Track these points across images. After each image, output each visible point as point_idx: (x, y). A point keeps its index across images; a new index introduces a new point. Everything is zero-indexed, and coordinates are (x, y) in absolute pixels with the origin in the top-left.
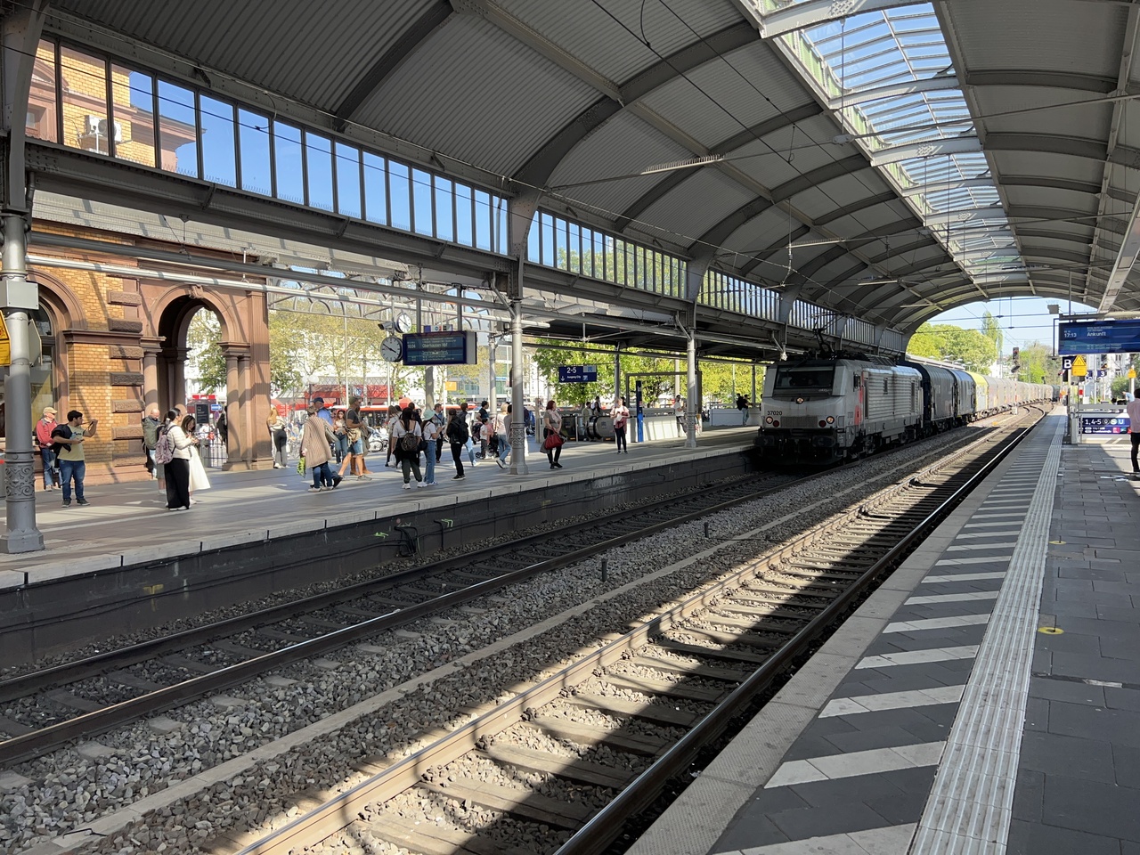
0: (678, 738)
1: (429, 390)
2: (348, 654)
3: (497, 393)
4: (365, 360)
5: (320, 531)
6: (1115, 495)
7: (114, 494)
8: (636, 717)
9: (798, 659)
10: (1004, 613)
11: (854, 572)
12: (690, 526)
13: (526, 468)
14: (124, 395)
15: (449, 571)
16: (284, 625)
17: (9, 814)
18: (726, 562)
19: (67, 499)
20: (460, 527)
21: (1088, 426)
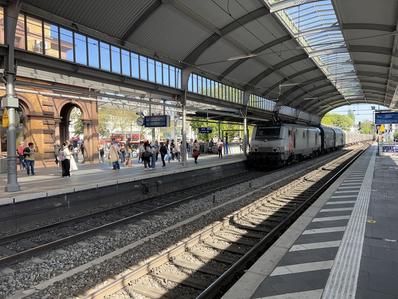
0: (240, 258)
1: (153, 136)
2: (125, 228)
3: (177, 137)
4: (131, 125)
5: (115, 185)
6: (395, 174)
7: (45, 171)
8: (225, 251)
9: (282, 231)
10: (355, 215)
11: (302, 200)
12: (244, 184)
13: (187, 163)
14: (48, 137)
15: (160, 199)
16: (103, 217)
17: (7, 282)
18: (257, 196)
19: (28, 173)
20: (164, 184)
21: (385, 149)
